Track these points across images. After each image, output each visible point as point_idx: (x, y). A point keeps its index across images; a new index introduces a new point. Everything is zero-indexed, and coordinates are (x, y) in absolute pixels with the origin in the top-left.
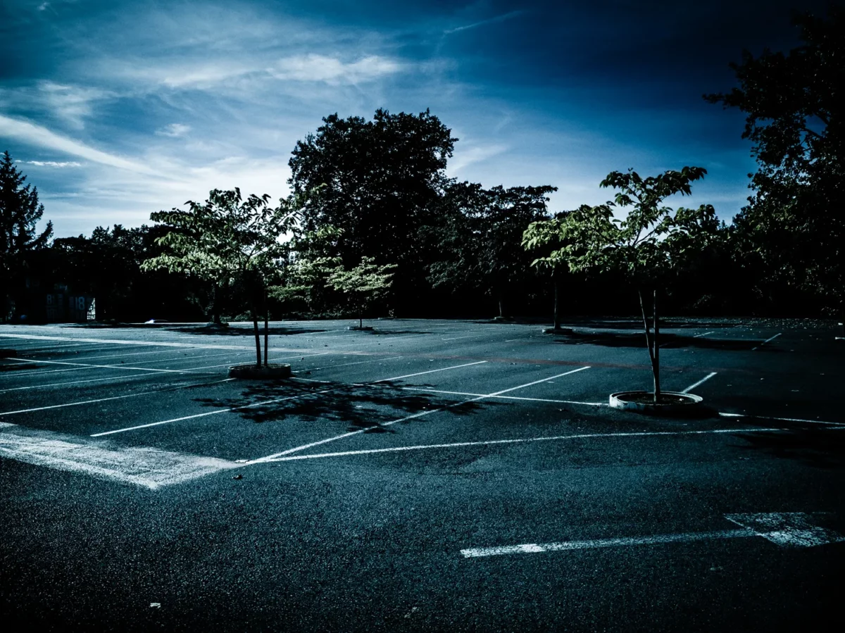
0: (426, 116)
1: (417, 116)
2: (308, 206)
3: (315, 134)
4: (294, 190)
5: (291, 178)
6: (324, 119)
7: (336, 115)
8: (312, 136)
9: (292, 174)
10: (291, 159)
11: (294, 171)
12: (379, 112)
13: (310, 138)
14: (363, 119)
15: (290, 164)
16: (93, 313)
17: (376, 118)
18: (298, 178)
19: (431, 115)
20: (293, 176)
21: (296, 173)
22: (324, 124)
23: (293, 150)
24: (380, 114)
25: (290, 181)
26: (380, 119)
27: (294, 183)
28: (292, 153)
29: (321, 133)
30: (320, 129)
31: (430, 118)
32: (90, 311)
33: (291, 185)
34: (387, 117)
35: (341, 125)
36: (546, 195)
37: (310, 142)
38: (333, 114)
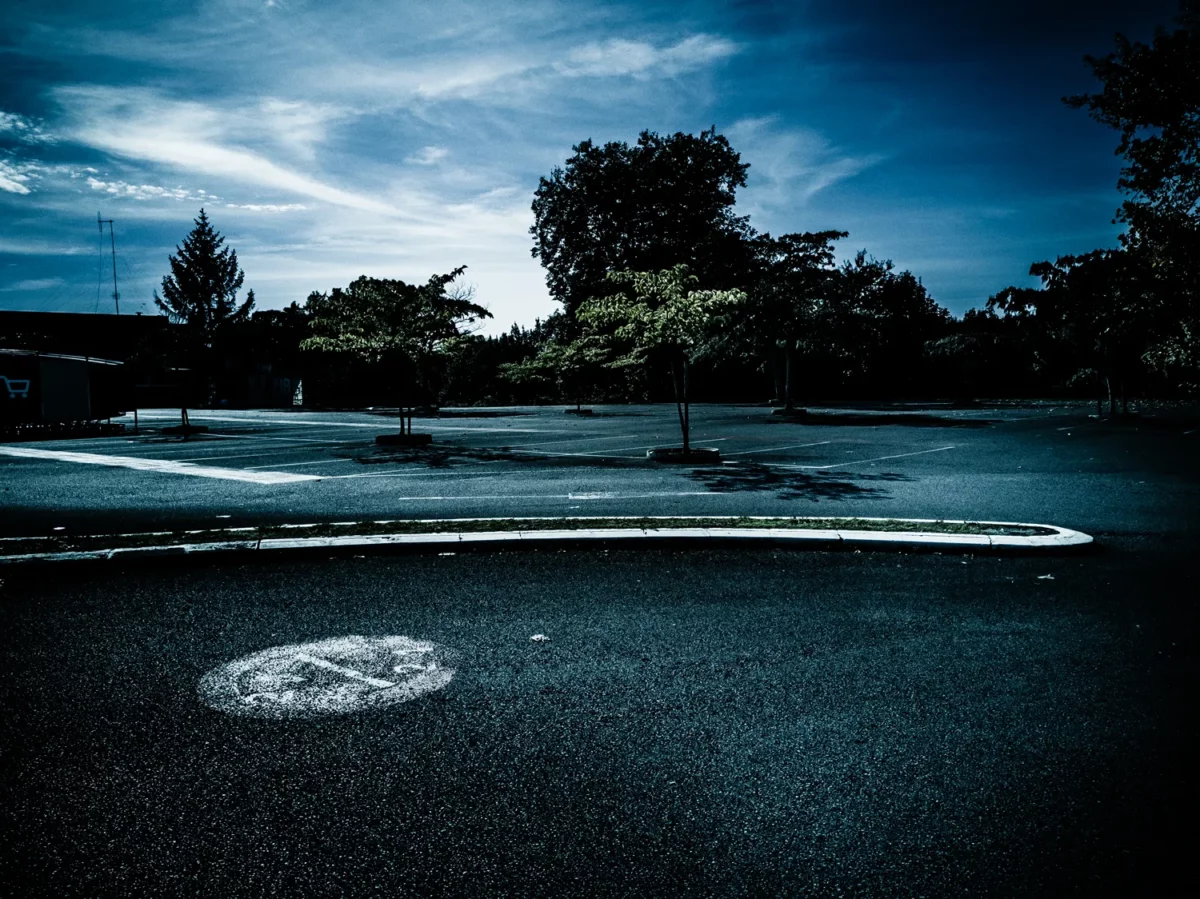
0: (709, 136)
1: (697, 135)
2: (556, 261)
3: (563, 167)
4: (538, 240)
5: (535, 225)
6: (575, 148)
7: (590, 141)
8: (559, 170)
9: (535, 221)
10: (535, 201)
11: (538, 216)
12: (645, 135)
13: (558, 172)
14: (625, 144)
15: (534, 208)
16: (300, 397)
17: (640, 142)
18: (545, 224)
19: (717, 135)
20: (537, 224)
21: (541, 219)
22: (574, 154)
23: (536, 190)
24: (645, 137)
25: (533, 230)
26: (645, 144)
27: (539, 231)
28: (536, 193)
29: (570, 166)
30: (569, 161)
31: (716, 139)
32: (297, 395)
33: (534, 235)
34: (656, 141)
35: (596, 154)
36: (830, 243)
37: (557, 180)
38: (586, 140)
